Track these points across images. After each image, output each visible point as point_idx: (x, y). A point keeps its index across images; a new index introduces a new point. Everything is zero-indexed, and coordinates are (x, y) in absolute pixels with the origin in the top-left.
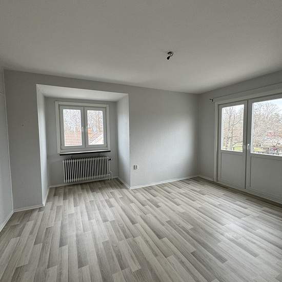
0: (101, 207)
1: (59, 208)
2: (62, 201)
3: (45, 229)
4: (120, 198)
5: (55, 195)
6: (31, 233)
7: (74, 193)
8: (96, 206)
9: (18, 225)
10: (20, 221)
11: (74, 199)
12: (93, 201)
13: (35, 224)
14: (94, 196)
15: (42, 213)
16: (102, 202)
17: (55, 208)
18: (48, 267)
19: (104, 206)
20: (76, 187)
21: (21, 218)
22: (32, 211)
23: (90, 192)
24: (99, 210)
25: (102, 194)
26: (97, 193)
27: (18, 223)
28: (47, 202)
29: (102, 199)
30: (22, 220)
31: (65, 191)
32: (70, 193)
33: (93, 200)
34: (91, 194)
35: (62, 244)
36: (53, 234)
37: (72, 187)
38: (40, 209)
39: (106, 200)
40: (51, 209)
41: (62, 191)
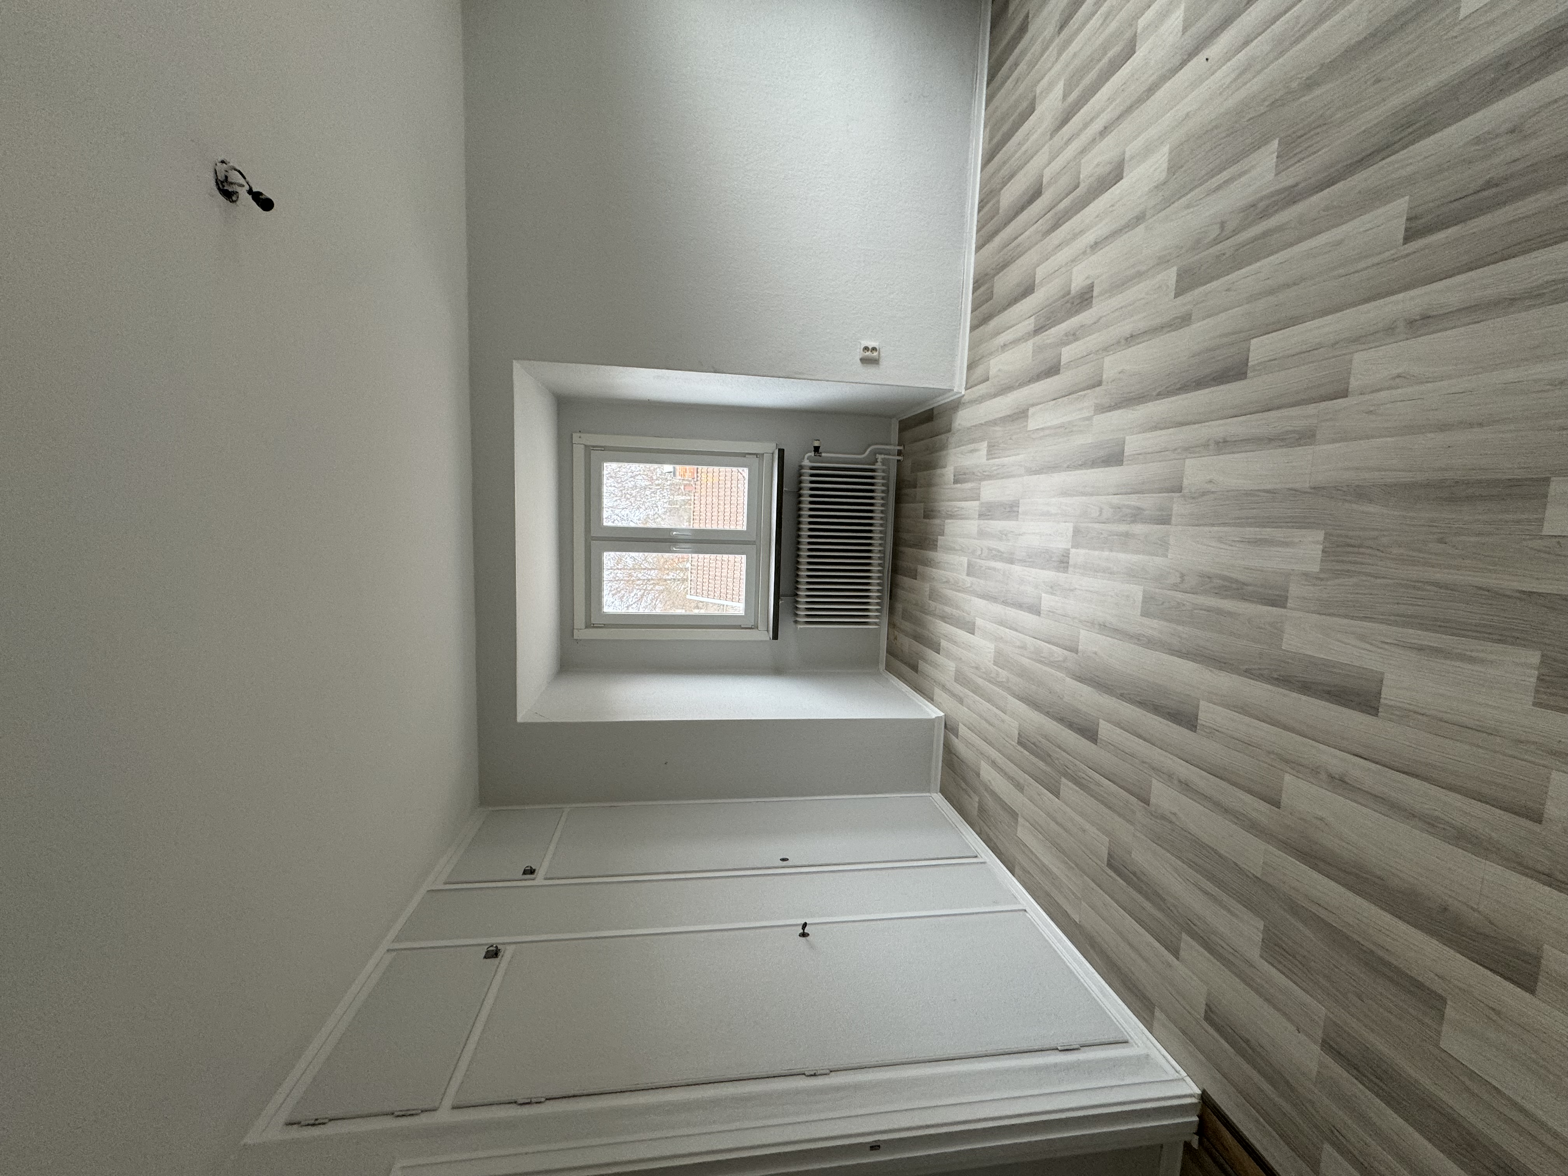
0: (1002, 546)
1: (960, 678)
2: (940, 658)
3: (1019, 748)
4: (990, 455)
5: (915, 668)
6: (1020, 787)
7: (924, 610)
8: (993, 564)
9: (979, 803)
10: (972, 794)
11: (944, 618)
12: (970, 565)
13: (994, 764)
14: (950, 549)
15: (963, 730)
16: (982, 534)
17: (959, 689)
18: (1147, 802)
19: (1002, 536)
20: (901, 593)
21: (963, 785)
22: (949, 750)
23: (931, 554)
24: (1011, 561)
25: (951, 516)
26: (942, 534)
27: (977, 799)
28: (931, 699)
29: (972, 526)
30: (967, 783)
31: (907, 634)
32: (918, 622)
33: (965, 560)
34: (940, 556)
35: (1090, 733)
36: (1045, 737)
37: (899, 607)
38: (950, 727)
39: (982, 516)
40: (961, 701)
41: (906, 643)
